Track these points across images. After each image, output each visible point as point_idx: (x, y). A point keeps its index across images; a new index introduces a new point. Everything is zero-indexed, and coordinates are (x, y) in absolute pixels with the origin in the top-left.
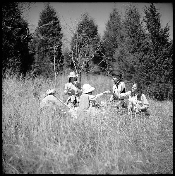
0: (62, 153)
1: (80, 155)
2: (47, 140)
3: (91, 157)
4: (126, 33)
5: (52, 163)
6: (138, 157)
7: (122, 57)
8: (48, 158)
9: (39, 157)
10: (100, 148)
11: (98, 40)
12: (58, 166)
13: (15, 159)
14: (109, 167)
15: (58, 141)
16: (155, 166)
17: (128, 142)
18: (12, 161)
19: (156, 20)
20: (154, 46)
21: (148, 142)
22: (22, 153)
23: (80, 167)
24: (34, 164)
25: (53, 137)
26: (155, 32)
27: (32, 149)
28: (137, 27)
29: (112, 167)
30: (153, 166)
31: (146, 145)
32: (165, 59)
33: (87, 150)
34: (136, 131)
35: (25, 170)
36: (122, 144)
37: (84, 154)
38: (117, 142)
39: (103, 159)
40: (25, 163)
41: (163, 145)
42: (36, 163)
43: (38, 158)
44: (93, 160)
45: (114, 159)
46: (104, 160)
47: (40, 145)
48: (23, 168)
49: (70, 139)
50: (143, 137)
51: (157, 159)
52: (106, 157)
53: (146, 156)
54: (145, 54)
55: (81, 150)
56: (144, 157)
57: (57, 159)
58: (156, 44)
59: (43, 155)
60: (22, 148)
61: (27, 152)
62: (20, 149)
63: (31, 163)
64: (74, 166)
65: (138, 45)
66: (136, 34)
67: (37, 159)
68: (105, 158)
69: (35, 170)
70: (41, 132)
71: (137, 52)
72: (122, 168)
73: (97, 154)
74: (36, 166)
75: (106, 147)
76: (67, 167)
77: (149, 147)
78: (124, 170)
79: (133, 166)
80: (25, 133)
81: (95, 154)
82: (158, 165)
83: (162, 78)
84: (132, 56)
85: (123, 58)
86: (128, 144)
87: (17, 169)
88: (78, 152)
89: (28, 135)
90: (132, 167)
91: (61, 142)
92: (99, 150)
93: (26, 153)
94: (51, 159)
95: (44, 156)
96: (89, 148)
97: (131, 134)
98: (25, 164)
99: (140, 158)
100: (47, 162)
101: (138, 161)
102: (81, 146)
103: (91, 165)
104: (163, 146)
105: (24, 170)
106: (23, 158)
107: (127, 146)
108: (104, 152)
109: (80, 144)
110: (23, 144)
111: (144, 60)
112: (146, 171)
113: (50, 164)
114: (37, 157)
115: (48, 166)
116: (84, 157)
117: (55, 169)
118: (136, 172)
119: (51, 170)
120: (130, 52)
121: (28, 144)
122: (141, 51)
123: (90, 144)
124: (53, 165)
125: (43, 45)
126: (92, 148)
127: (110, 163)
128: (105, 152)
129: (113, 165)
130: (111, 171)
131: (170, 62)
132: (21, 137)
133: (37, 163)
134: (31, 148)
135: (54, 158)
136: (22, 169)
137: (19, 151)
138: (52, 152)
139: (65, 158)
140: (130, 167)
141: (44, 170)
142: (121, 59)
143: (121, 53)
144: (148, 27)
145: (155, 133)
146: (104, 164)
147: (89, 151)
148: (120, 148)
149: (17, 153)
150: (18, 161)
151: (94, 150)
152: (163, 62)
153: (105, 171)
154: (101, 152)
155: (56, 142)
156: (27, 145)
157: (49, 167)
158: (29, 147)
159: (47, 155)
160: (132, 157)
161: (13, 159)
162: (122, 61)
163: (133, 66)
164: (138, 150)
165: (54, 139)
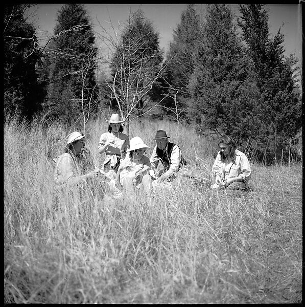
0: (98, 258)
1: (128, 261)
2: (71, 236)
3: (148, 264)
4: (209, 47)
5: (81, 277)
6: (230, 264)
7: (201, 89)
8: (73, 268)
9: (58, 266)
10: (164, 249)
11: (160, 59)
12: (91, 281)
13: (14, 269)
14: (180, 282)
15: (90, 238)
16: (261, 278)
17: (214, 238)
18: (10, 274)
19: (259, 24)
20: (258, 69)
21: (248, 237)
22: (26, 259)
23: (130, 282)
24: (47, 278)
25: (82, 231)
26: (259, 46)
27: (45, 252)
28: (227, 36)
29: (186, 281)
30: (257, 279)
31: (243, 243)
32: (275, 92)
33: (142, 252)
34: (227, 219)
35: (32, 288)
36: (202, 242)
37: (136, 260)
38: (194, 238)
39: (170, 267)
40: (33, 276)
41: (274, 242)
42: (51, 276)
43: (55, 268)
44: (153, 270)
45: (189, 267)
46: (172, 269)
47: (58, 245)
48: (29, 285)
49: (112, 234)
50: (239, 229)
51: (263, 267)
52: (175, 265)
53: (244, 261)
54: (241, 83)
55: (132, 252)
56: (241, 263)
57: (88, 268)
58: (261, 65)
59: (63, 262)
60: (26, 249)
61: (36, 257)
62: (23, 253)
63: (43, 277)
64: (120, 281)
65: (229, 68)
66: (226, 48)
67: (53, 269)
68: (173, 266)
69: (49, 288)
70: (60, 221)
71: (228, 81)
72: (204, 282)
73: (159, 259)
74: (52, 281)
75: (175, 247)
76: (107, 283)
77: (250, 245)
78: (206, 286)
79: (222, 279)
80: (32, 223)
81: (156, 259)
82: (265, 276)
83: (270, 126)
84: (218, 87)
85: (203, 91)
86: (212, 241)
87: (19, 288)
88: (126, 256)
89: (36, 227)
90: (220, 281)
91: (95, 240)
92: (162, 253)
93: (34, 259)
94: (79, 270)
95: (66, 265)
96: (145, 248)
97: (218, 224)
98: (32, 278)
99: (233, 264)
100: (72, 273)
101: (231, 271)
102: (130, 246)
103: (149, 279)
104: (274, 244)
105: (30, 289)
106: (28, 268)
107: (212, 245)
108: (172, 256)
109: (129, 242)
110: (28, 242)
111: (239, 94)
112: (245, 288)
113: (76, 277)
114: (53, 265)
115: (73, 282)
116: (137, 264)
117: (85, 286)
118: (228, 289)
119: (78, 288)
120: (215, 81)
121: (37, 242)
122: (234, 78)
123: (147, 241)
124: (83, 280)
125: (61, 67)
126: (150, 248)
127: (182, 275)
128: (174, 255)
129: (188, 278)
130: (184, 288)
131: (285, 98)
132: (25, 230)
133: (54, 276)
134: (43, 251)
135: (83, 268)
136: (27, 287)
137: (22, 255)
138: (80, 257)
139: (102, 266)
140: (218, 281)
141: (67, 289)
142: (200, 93)
143: (199, 82)
144: (247, 36)
145: (259, 221)
146: (172, 277)
147: (146, 254)
148: (200, 248)
149: (19, 260)
150: (19, 274)
151: (154, 252)
152: (273, 97)
153: (174, 288)
154: (166, 256)
155: (87, 238)
156: (34, 244)
157: (75, 283)
158: (39, 249)
159: (71, 261)
160: (220, 263)
161: (11, 270)
162: (201, 96)
163: (220, 105)
164: (231, 252)
165: (83, 233)
